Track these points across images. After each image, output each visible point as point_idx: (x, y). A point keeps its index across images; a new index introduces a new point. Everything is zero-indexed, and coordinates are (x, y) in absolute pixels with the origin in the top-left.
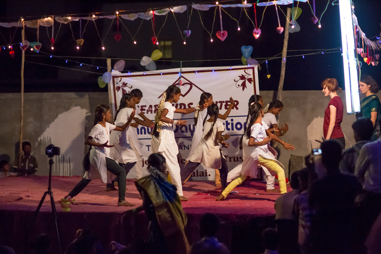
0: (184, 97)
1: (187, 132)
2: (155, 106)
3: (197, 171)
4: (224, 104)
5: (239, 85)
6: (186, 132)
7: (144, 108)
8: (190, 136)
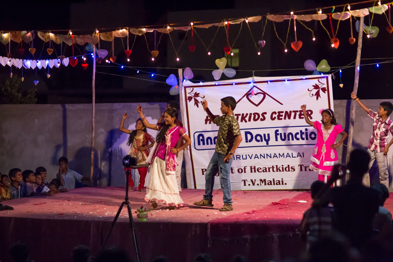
1: (262, 141)
3: (274, 179)
5: (313, 95)
8: (266, 145)
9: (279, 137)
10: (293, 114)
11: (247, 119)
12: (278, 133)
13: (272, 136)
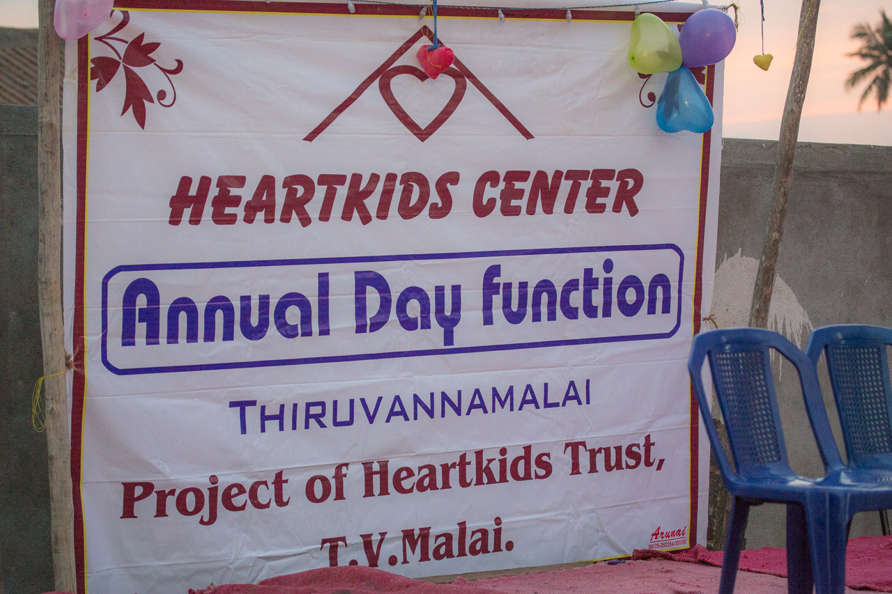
0: (423, 140)
1: (426, 325)
2: (290, 182)
3: (462, 526)
4: (586, 185)
5: (652, 97)
6: (422, 328)
7: (234, 191)
8: (441, 346)
9: (497, 300)
10: (566, 186)
11: (372, 203)
12: (496, 280)
13: (472, 297)
